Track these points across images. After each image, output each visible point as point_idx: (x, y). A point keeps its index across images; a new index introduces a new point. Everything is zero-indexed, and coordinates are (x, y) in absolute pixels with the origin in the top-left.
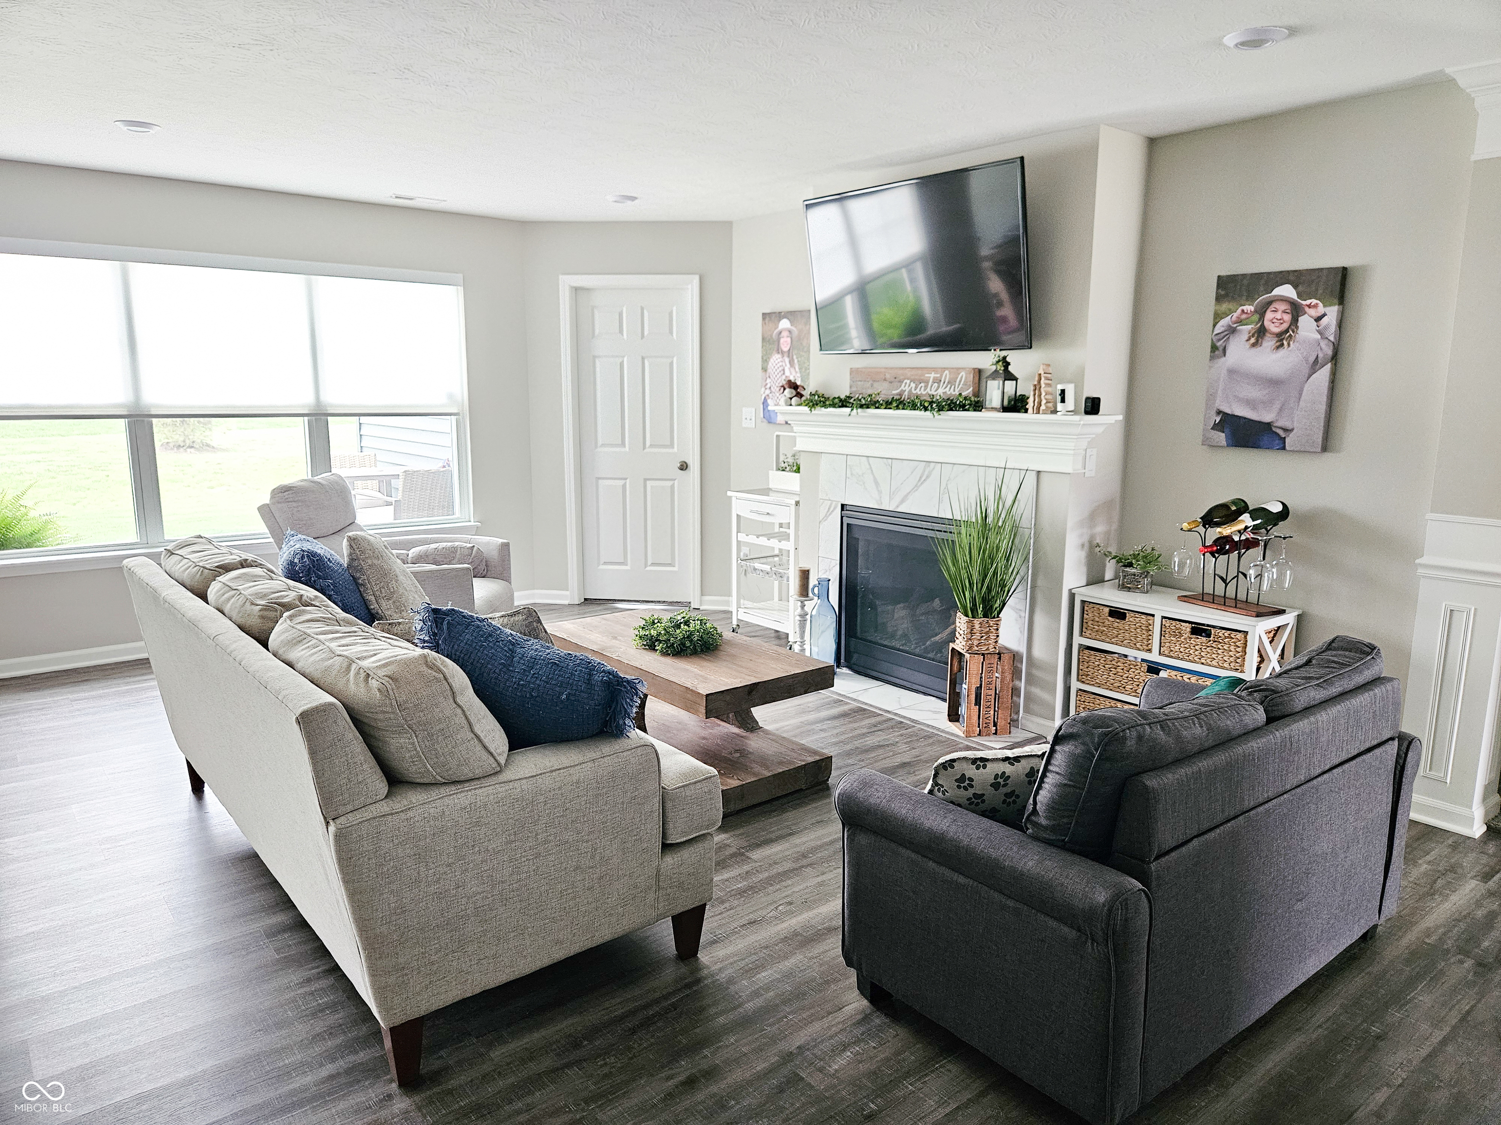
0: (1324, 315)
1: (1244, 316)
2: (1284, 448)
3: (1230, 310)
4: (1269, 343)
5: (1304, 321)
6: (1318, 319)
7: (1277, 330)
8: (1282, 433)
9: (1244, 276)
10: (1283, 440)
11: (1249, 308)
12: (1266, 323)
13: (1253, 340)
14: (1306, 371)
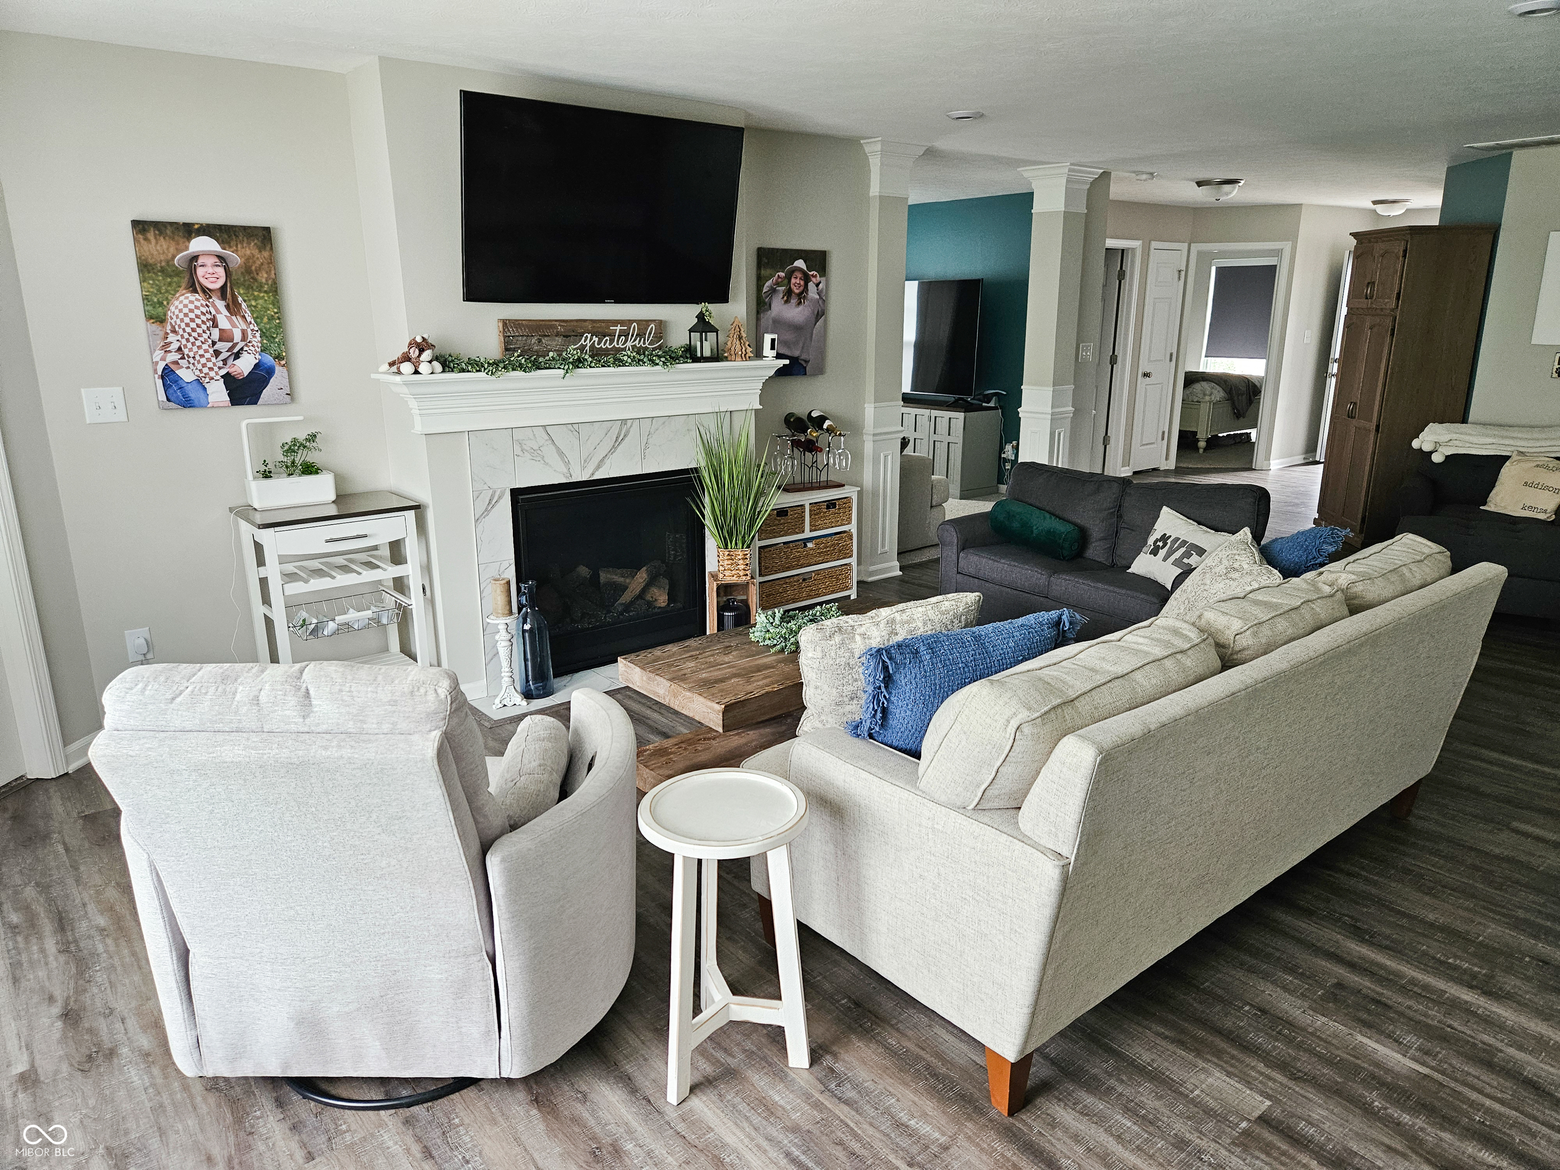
0: (820, 283)
1: (780, 280)
2: (806, 374)
3: (771, 275)
4: (794, 301)
5: (811, 286)
6: (817, 285)
7: (797, 291)
8: (803, 363)
9: (778, 250)
10: (805, 368)
11: (782, 274)
12: (792, 286)
13: (785, 298)
14: (813, 320)
